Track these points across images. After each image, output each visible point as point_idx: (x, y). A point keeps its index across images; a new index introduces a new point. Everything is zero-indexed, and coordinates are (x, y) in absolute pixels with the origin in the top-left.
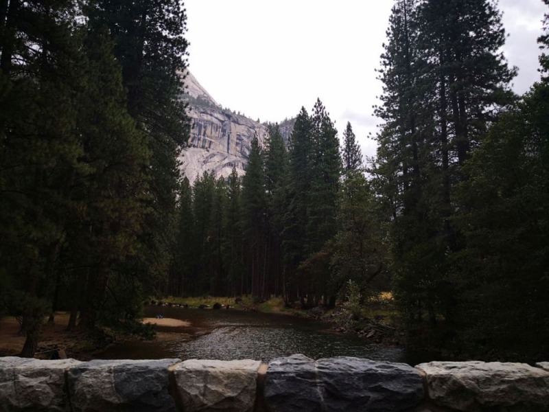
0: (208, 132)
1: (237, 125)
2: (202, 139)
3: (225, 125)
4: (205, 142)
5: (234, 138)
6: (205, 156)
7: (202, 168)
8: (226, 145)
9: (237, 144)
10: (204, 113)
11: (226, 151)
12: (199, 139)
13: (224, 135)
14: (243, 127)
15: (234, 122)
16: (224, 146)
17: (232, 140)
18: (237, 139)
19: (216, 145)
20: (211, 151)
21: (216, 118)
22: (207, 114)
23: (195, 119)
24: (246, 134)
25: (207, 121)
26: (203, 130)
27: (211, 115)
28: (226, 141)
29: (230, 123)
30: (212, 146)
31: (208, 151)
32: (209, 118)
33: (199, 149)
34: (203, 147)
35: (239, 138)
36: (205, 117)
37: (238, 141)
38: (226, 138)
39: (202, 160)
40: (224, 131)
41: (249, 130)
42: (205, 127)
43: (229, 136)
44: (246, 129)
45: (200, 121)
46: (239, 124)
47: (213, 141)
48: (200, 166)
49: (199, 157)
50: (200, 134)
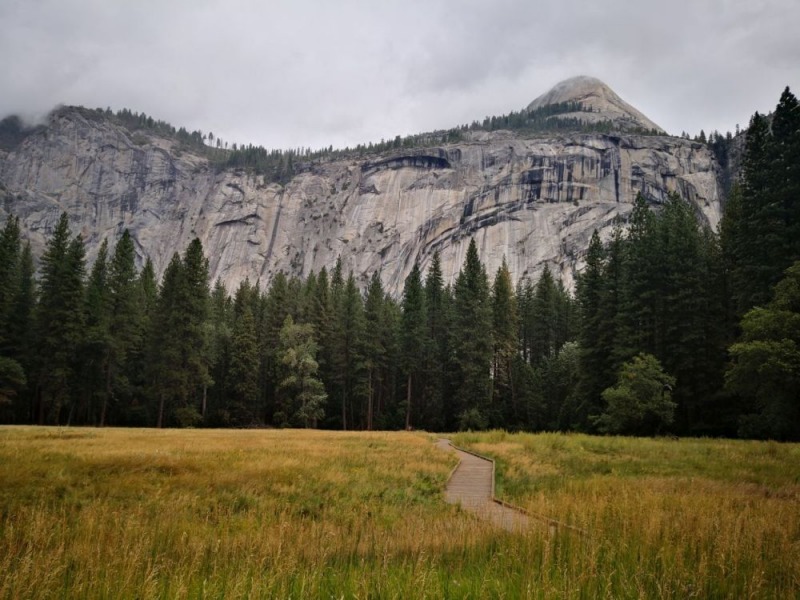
0: (577, 173)
1: (631, 151)
2: (565, 188)
3: (609, 156)
4: (572, 191)
5: (626, 173)
6: (568, 213)
7: (557, 234)
8: (613, 189)
9: (634, 183)
10: (571, 144)
11: (614, 197)
12: (560, 189)
13: (606, 173)
14: (643, 153)
15: (625, 146)
16: (609, 191)
17: (624, 179)
18: (633, 174)
19: (593, 191)
20: (582, 204)
21: (592, 148)
22: (577, 145)
23: (549, 158)
24: (650, 162)
25: (573, 156)
26: (566, 172)
27: (583, 145)
28: (612, 182)
29: (617, 151)
30: (586, 195)
31: (576, 204)
32: (577, 150)
33: (560, 204)
34: (569, 200)
35: (637, 171)
36: (571, 151)
37: (635, 178)
38: (611, 177)
39: (562, 220)
40: (606, 166)
41: (656, 155)
42: (570, 167)
43: (616, 173)
44: (650, 155)
45: (559, 158)
46: (636, 149)
47: (586, 185)
48: (554, 231)
49: (556, 216)
50: (560, 178)
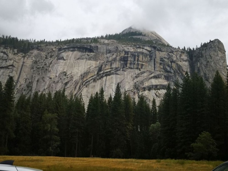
0: (140, 59)
1: (160, 52)
2: (136, 64)
3: (152, 53)
4: (139, 65)
5: (158, 60)
6: (137, 73)
7: (133, 81)
8: (153, 66)
9: (160, 64)
10: (139, 48)
11: (153, 69)
12: (134, 64)
13: (151, 59)
14: (164, 53)
15: (158, 50)
16: (152, 66)
17: (157, 62)
18: (160, 60)
19: (146, 66)
20: (142, 70)
21: (146, 50)
22: (141, 48)
23: (131, 52)
24: (167, 57)
25: (139, 52)
26: (137, 58)
27: (143, 48)
28: (153, 63)
29: (155, 52)
30: (143, 67)
31: (140, 70)
32: (141, 50)
33: (134, 70)
34: (137, 68)
35: (162, 59)
36: (139, 50)
37: (161, 62)
38: (153, 61)
39: (135, 76)
40: (151, 57)
41: (169, 54)
42: (138, 56)
43: (154, 60)
44: (167, 54)
45: (134, 53)
46: (162, 51)
47: (144, 64)
48: (132, 79)
49: (133, 74)
50: (135, 60)
